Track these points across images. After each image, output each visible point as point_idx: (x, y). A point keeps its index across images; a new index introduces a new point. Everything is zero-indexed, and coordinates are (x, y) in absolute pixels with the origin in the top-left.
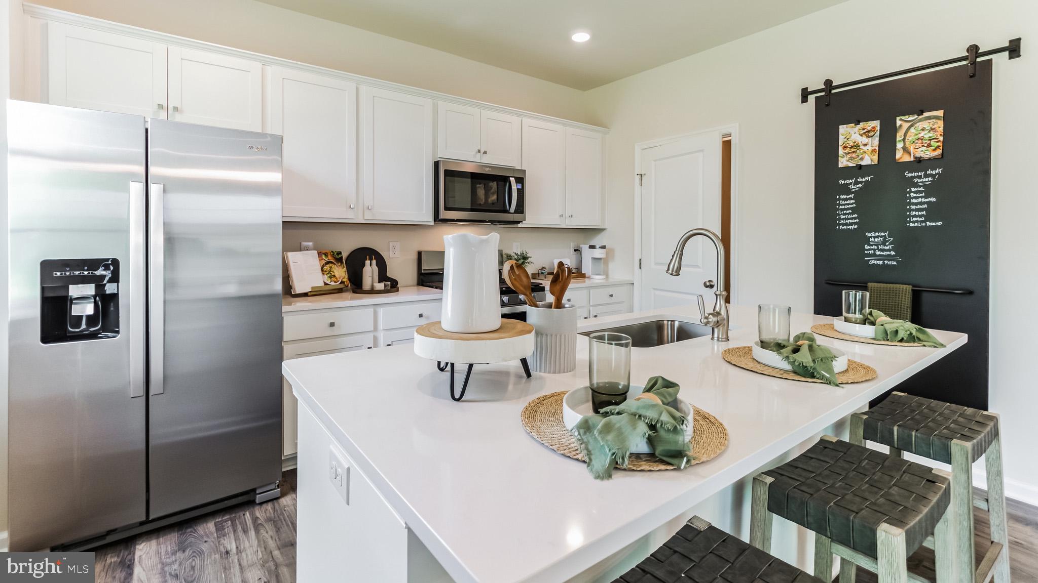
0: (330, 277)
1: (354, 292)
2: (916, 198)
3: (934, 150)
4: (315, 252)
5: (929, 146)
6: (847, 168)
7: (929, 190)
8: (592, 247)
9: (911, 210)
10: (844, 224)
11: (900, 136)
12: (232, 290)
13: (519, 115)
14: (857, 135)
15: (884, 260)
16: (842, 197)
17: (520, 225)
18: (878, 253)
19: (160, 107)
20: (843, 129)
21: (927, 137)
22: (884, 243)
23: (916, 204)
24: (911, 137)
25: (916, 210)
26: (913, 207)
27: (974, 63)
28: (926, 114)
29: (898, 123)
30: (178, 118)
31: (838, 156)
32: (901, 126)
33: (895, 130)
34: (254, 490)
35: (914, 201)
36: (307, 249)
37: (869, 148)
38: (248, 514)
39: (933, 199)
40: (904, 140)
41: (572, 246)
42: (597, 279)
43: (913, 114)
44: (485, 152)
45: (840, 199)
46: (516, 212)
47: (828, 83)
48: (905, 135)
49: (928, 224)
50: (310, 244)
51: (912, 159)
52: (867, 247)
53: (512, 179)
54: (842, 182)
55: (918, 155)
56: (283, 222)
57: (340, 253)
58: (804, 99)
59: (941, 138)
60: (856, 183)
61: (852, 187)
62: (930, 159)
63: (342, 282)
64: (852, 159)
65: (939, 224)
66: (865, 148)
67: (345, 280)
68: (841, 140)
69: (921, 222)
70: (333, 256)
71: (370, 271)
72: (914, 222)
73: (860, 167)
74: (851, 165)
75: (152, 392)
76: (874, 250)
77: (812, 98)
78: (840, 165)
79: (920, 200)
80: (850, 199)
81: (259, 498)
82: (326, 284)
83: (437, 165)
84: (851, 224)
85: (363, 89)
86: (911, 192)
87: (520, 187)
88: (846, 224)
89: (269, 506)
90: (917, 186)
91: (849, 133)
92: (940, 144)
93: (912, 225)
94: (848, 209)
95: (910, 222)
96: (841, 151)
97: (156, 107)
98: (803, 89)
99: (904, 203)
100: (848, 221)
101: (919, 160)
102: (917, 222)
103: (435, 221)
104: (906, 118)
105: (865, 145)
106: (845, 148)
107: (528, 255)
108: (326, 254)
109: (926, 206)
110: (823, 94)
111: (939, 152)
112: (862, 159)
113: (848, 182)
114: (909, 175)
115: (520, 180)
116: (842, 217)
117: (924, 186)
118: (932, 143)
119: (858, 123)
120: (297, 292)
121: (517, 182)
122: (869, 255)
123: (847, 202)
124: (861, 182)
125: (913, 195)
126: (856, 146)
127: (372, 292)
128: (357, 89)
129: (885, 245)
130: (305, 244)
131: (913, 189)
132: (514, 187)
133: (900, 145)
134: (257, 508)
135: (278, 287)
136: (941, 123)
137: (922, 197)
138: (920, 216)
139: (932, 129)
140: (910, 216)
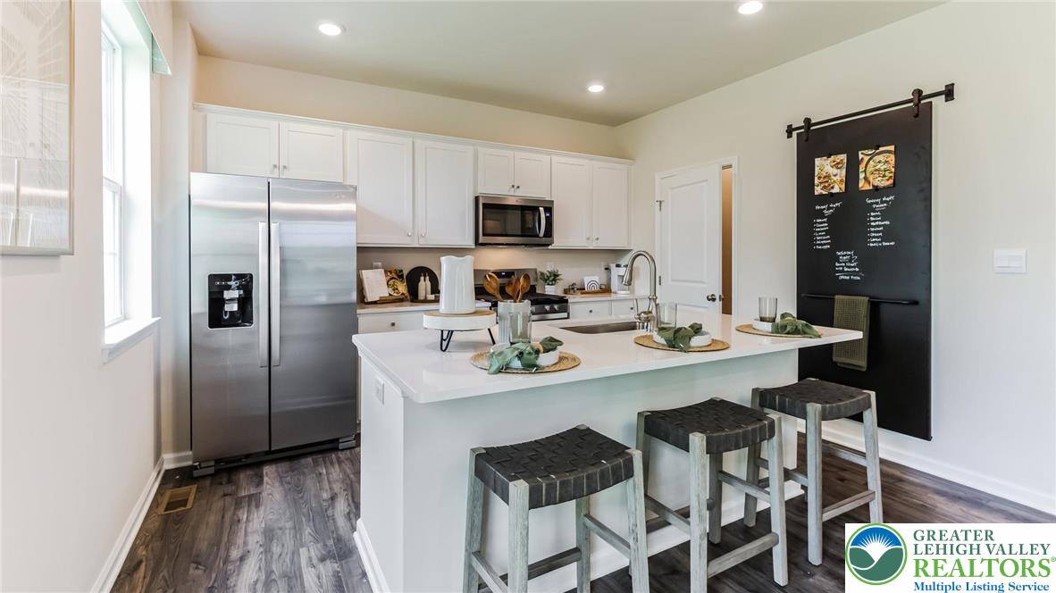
0: (394, 290)
1: (412, 301)
2: (875, 221)
3: (888, 180)
4: (382, 271)
5: (884, 176)
6: (821, 195)
7: (884, 215)
8: (618, 266)
9: (871, 232)
10: (819, 245)
11: (862, 168)
12: (323, 299)
13: (549, 154)
14: (829, 167)
15: (850, 276)
16: (818, 221)
17: (550, 247)
18: (846, 269)
19: (275, 166)
20: (818, 161)
21: (882, 168)
22: (850, 261)
23: (874, 227)
24: (870, 169)
25: (875, 232)
26: (872, 229)
27: (917, 105)
28: (881, 149)
29: (861, 156)
30: (286, 175)
31: (814, 185)
32: (862, 159)
33: (858, 162)
34: (337, 440)
35: (873, 224)
36: (377, 268)
37: (838, 178)
38: (333, 455)
39: (887, 223)
40: (865, 171)
41: (603, 265)
42: (622, 294)
43: (872, 149)
44: (518, 187)
45: (816, 223)
46: (545, 236)
47: (807, 121)
48: (866, 167)
49: (884, 244)
50: (380, 264)
51: (871, 188)
52: (837, 264)
53: (541, 209)
54: (818, 207)
55: (876, 184)
56: (358, 248)
57: (401, 271)
58: (789, 134)
59: (893, 170)
60: (829, 208)
61: (825, 212)
62: (884, 188)
63: (403, 294)
64: (825, 187)
65: (892, 243)
66: (835, 178)
67: (405, 292)
68: (817, 170)
69: (879, 242)
70: (396, 273)
71: (424, 285)
72: (873, 242)
73: (832, 194)
74: (824, 193)
75: (272, 364)
76: (843, 267)
77: (795, 134)
78: (816, 193)
79: (877, 223)
80: (824, 222)
81: (341, 446)
82: (390, 295)
83: (477, 199)
84: (825, 244)
85: (418, 142)
86: (871, 216)
87: (548, 215)
88: (821, 245)
89: (348, 452)
90: (875, 212)
91: (823, 166)
92: (892, 175)
93: (872, 245)
94: (823, 231)
95: (870, 242)
96: (816, 181)
97: (272, 167)
98: (788, 126)
99: (866, 225)
100: (823, 242)
101: (876, 188)
102: (875, 242)
103: (476, 245)
104: (865, 152)
105: (835, 176)
106: (819, 178)
107: (559, 273)
108: (390, 272)
109: (882, 228)
110: (803, 130)
111: (891, 181)
112: (832, 188)
113: (822, 207)
114: (869, 201)
115: (549, 210)
116: (818, 238)
117: (881, 211)
118: (887, 173)
119: (829, 157)
120: (369, 300)
121: (546, 211)
122: (839, 271)
123: (822, 225)
124: (832, 208)
125: (872, 219)
126: (828, 176)
127: (426, 301)
128: (413, 143)
129: (851, 263)
130: (375, 264)
131: (872, 214)
132: (543, 216)
133: (862, 176)
134: (340, 453)
135: (354, 297)
136: (893, 157)
137: (879, 221)
138: (878, 237)
139: (886, 162)
140: (870, 237)
